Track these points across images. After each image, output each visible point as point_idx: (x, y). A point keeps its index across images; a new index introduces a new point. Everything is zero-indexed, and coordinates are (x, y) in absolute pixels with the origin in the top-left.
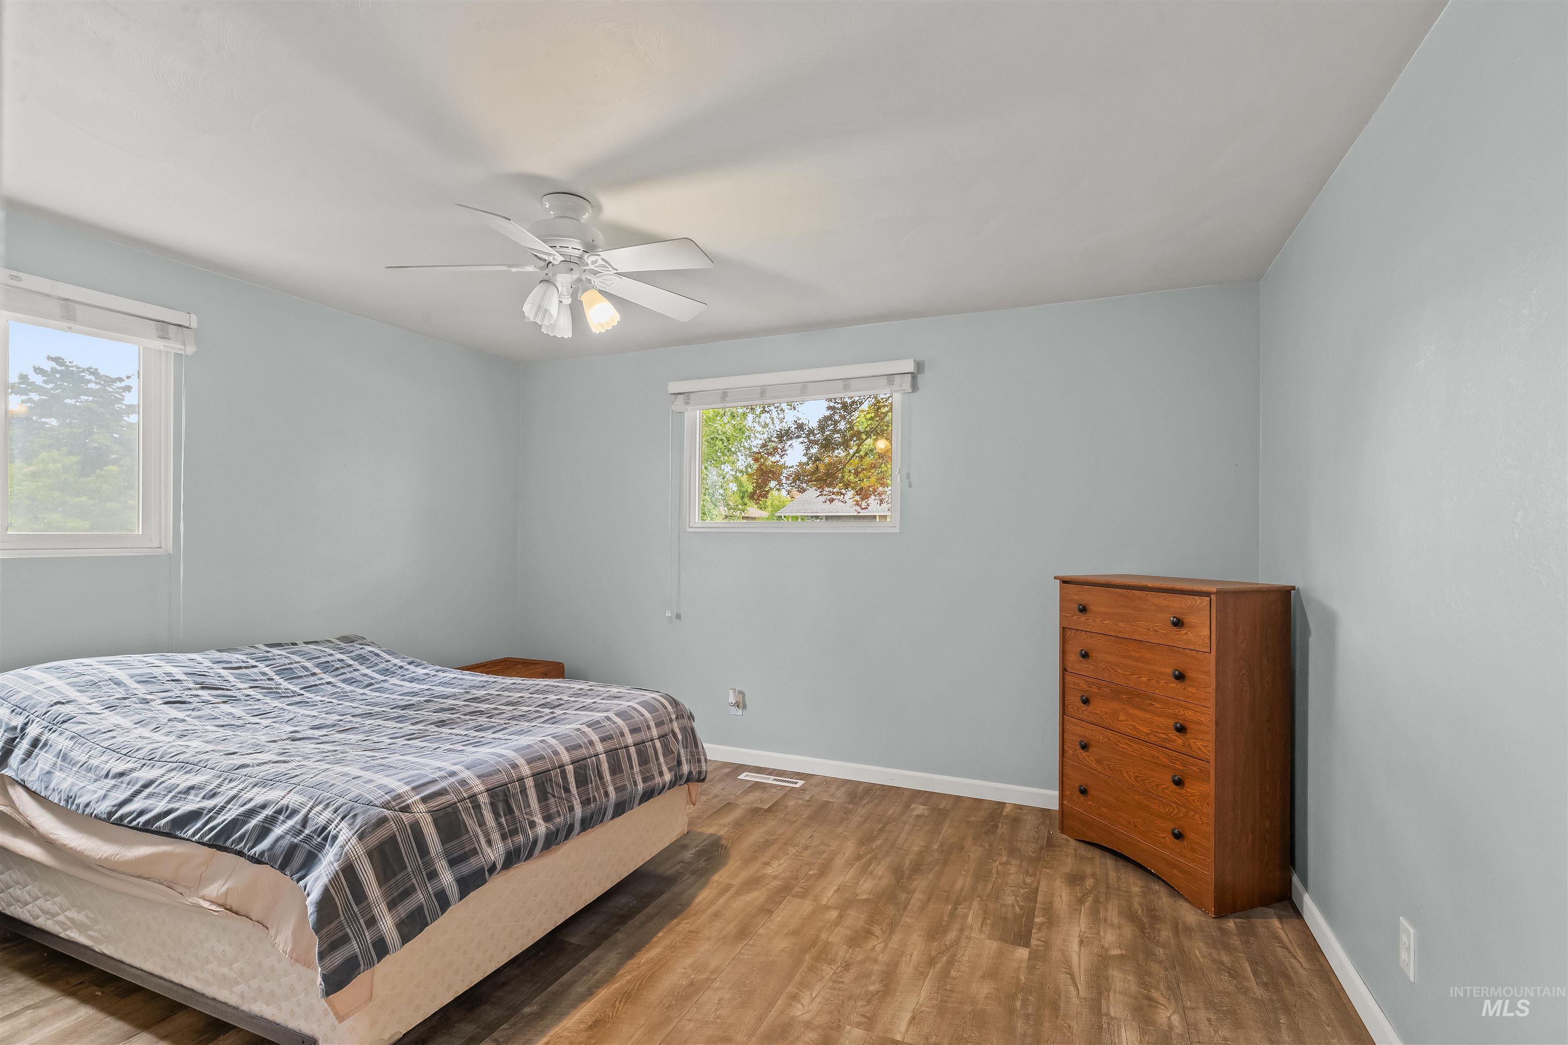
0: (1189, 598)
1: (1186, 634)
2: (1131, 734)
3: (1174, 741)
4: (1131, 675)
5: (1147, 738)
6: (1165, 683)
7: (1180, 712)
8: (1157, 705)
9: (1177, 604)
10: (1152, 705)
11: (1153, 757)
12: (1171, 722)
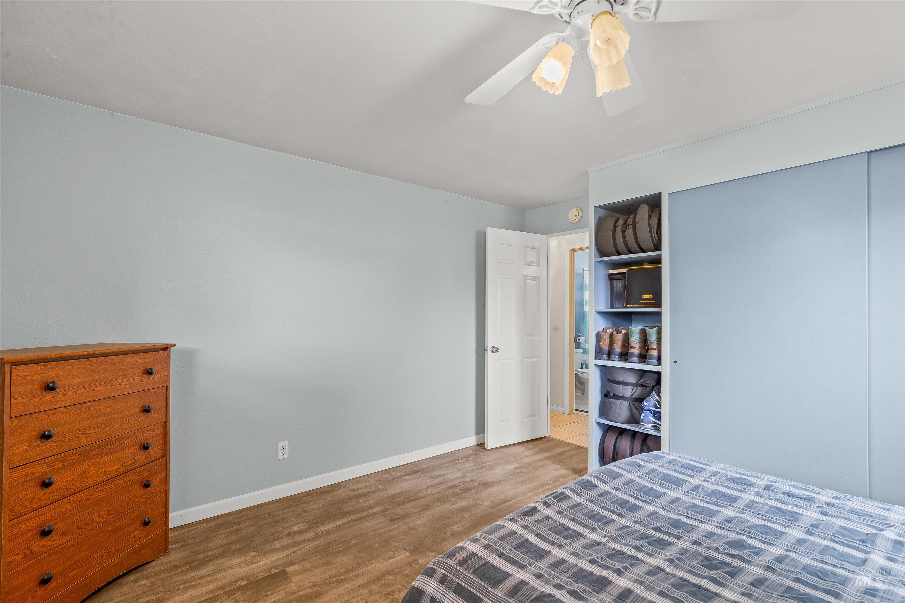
0: (156, 353)
1: (154, 378)
2: (102, 480)
3: (140, 459)
4: (103, 429)
5: (117, 473)
6: (135, 421)
7: (144, 436)
8: (126, 441)
9: (147, 360)
10: (122, 443)
11: (125, 483)
12: (136, 447)
